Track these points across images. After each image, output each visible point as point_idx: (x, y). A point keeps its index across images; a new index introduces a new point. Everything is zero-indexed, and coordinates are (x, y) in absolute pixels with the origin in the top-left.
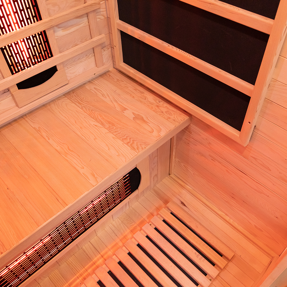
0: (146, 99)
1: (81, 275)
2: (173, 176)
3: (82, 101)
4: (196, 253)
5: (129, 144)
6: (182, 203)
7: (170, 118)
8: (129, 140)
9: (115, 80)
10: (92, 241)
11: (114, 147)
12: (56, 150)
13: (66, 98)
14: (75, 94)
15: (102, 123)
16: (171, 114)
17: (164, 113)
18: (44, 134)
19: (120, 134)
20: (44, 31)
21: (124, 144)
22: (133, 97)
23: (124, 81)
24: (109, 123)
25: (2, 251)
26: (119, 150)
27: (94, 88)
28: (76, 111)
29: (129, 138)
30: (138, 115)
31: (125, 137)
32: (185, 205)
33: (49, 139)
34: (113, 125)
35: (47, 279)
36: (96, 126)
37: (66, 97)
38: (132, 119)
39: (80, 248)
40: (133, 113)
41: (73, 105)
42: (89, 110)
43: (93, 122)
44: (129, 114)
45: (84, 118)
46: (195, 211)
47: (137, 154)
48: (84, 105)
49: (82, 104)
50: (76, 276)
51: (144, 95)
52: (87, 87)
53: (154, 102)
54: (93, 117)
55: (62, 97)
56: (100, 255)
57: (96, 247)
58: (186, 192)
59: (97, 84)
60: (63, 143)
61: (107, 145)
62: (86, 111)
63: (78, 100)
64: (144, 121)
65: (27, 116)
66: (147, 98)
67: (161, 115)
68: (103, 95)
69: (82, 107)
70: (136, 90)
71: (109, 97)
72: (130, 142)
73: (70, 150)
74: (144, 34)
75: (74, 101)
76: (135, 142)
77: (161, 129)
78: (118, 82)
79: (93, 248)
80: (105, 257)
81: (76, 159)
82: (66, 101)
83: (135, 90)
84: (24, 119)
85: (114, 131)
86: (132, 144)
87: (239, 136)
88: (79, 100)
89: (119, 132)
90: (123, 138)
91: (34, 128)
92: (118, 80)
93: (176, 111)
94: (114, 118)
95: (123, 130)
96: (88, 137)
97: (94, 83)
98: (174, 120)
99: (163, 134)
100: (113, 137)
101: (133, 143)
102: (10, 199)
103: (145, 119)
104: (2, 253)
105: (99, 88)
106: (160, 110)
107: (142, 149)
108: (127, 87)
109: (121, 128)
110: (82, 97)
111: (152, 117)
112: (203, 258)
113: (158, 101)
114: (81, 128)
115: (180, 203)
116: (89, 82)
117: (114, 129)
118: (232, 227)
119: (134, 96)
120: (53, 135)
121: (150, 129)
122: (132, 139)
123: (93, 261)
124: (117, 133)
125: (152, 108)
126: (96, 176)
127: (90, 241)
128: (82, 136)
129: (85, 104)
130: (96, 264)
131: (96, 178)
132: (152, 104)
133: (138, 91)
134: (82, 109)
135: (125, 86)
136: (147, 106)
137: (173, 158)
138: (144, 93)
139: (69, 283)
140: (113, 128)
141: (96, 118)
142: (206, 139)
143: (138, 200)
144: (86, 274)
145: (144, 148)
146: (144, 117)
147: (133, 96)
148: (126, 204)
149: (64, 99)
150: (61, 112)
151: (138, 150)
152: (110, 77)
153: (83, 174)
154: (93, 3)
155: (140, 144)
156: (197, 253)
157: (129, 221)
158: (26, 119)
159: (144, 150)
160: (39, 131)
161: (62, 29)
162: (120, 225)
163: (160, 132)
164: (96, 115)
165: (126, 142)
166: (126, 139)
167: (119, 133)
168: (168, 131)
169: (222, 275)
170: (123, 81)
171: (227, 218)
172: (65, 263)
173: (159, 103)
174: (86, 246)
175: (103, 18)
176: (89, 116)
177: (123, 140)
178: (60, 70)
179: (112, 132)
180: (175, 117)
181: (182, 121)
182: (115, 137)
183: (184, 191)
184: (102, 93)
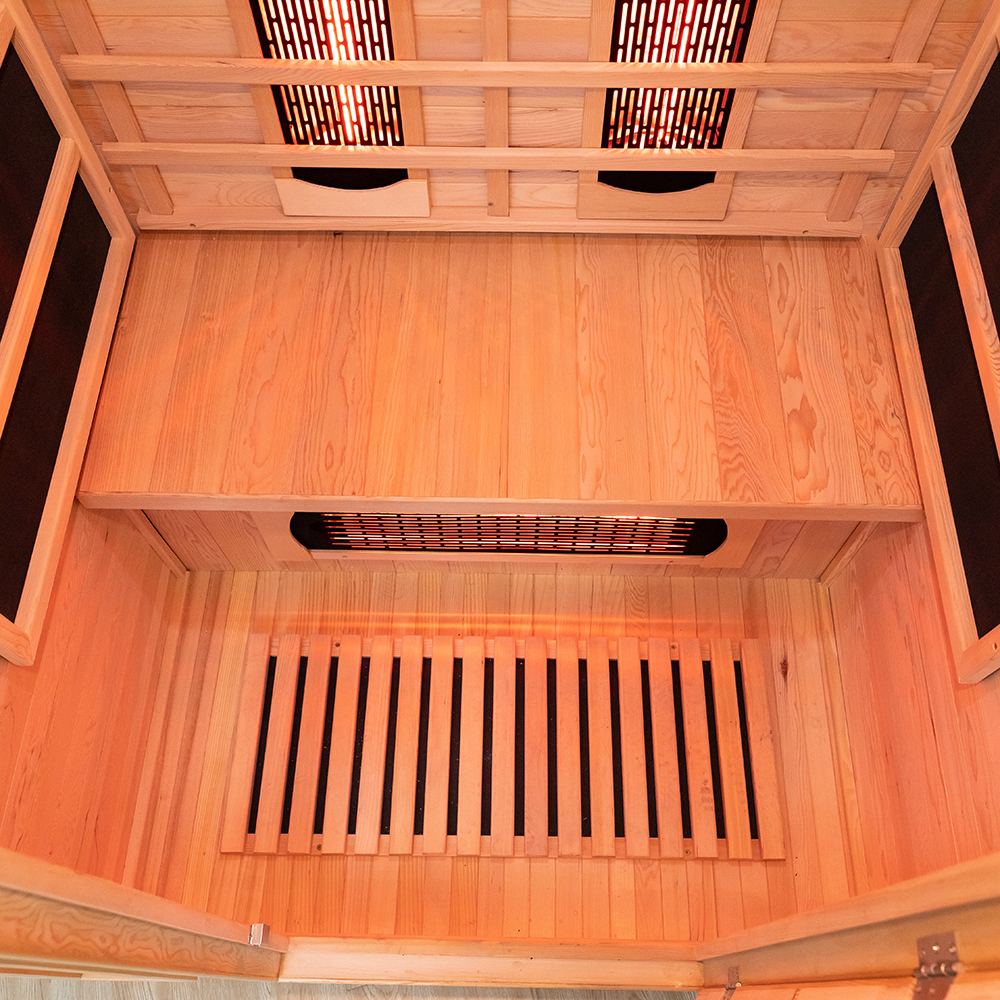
0: (867, 383)
1: (472, 621)
2: (825, 591)
3: (722, 283)
4: (706, 781)
5: (725, 466)
6: (785, 665)
7: (873, 474)
8: (731, 456)
9: (848, 277)
10: (540, 578)
11: (689, 448)
12: (577, 365)
13: (695, 250)
14: (723, 251)
15: (715, 371)
16: (886, 467)
17: (875, 452)
18: (583, 310)
19: (728, 428)
20: (732, 92)
21: (715, 458)
22: (845, 356)
23: (866, 296)
24: (732, 382)
25: (357, 491)
26: (694, 461)
27: (780, 266)
28: (690, 300)
29: (737, 450)
30: (812, 410)
31: (731, 444)
32: (785, 674)
33: (583, 330)
34: (735, 393)
35: (412, 576)
36: (698, 368)
37: (698, 245)
38: (787, 410)
39: (508, 572)
40: (804, 398)
41: (697, 278)
42: (718, 317)
43: (699, 356)
44: (793, 393)
45: (689, 330)
46: (795, 704)
47: (719, 499)
48: (718, 294)
49: (717, 291)
50: (461, 615)
51: (875, 367)
52: (768, 251)
53: (881, 407)
54: (710, 341)
55: (691, 241)
56: (531, 616)
57: (536, 595)
58: (816, 650)
59: (794, 258)
60: (601, 360)
61: (679, 431)
62: (708, 316)
63: (715, 274)
64: (809, 438)
65: (587, 239)
66: (872, 383)
67: (862, 453)
68: (782, 299)
69: (709, 298)
70: (870, 339)
71: (791, 313)
72: (731, 463)
73: (602, 385)
74: (964, 240)
75: (705, 269)
76: (742, 471)
77: (825, 485)
78: (847, 288)
79: (530, 592)
80: (538, 627)
81: (597, 415)
82: (690, 255)
83: (868, 337)
84: (575, 243)
85: (722, 410)
86: (731, 469)
87: (964, 649)
88: (718, 275)
89: (731, 421)
90: (727, 442)
91: (577, 281)
92: (855, 280)
93: (908, 468)
94: (749, 378)
95: (745, 422)
96: (660, 383)
97: (792, 249)
98: (878, 487)
99: (818, 500)
100: (707, 423)
101: (736, 470)
102: (429, 405)
103: (816, 434)
104: (354, 493)
105: (789, 274)
106: (874, 439)
107: (742, 498)
108: (857, 317)
109: (742, 414)
110: (732, 271)
111: (836, 440)
112: (712, 805)
113: (890, 410)
114: (664, 350)
115: (781, 660)
116: (785, 238)
117: (726, 405)
118: (842, 809)
119: (850, 354)
120: (599, 327)
121: (800, 466)
122: (740, 459)
123: (512, 615)
124: (724, 420)
125: (860, 418)
126: (602, 482)
127: (536, 576)
128: (650, 373)
129: (721, 295)
130: (512, 626)
131: (598, 486)
132: (870, 406)
133: (872, 346)
134: (706, 303)
135: (854, 312)
136: (853, 405)
137: (846, 556)
138: (880, 364)
139: (442, 615)
140: (727, 402)
141: (714, 349)
142: (923, 587)
143: (698, 576)
144: (482, 626)
145: (746, 498)
146: (819, 426)
147: (847, 352)
148: (659, 566)
149: (691, 248)
150: (657, 278)
151: (730, 494)
152: (846, 258)
153: (581, 457)
154: (907, 71)
155: (747, 485)
156: (710, 785)
157: (640, 603)
158: (579, 246)
159: (741, 504)
160: (581, 295)
161: (784, 96)
162: (616, 593)
163: (817, 491)
164: (720, 342)
165: (724, 454)
166: (730, 447)
167: (728, 424)
168: (837, 501)
169: (720, 867)
170: (862, 293)
171: (849, 784)
172: (462, 575)
173: (889, 417)
174: (521, 578)
175: (923, 108)
176: (704, 333)
177: (721, 446)
178: (719, 183)
179: (717, 409)
180: (890, 482)
181: (895, 503)
182: (712, 425)
183: (813, 644)
184: (785, 289)
